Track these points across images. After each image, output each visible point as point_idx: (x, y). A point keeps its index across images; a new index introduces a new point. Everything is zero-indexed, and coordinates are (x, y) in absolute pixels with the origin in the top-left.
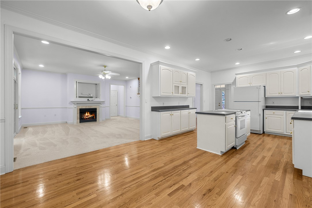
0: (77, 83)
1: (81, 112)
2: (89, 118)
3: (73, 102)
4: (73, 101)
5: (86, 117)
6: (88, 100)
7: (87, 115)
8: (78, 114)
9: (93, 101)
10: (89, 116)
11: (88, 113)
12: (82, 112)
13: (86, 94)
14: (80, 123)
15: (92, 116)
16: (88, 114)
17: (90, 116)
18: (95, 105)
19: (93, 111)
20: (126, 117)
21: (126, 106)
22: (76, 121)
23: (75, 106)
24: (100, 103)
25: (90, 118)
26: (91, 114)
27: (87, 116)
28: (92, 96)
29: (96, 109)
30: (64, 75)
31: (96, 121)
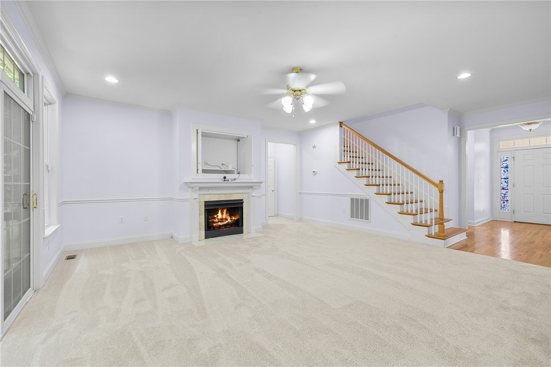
0: (200, 135)
1: (207, 209)
2: (225, 226)
3: (191, 185)
4: (191, 183)
5: (219, 223)
6: (225, 178)
7: (222, 216)
8: (201, 216)
9: (236, 181)
10: (226, 219)
11: (225, 211)
12: (211, 209)
13: (215, 164)
14: (205, 238)
15: (234, 218)
16: (222, 213)
17: (229, 218)
18: (240, 191)
19: (235, 208)
20: (300, 220)
21: (300, 193)
22: (198, 235)
23: (196, 196)
24: (251, 187)
25: (228, 224)
26: (231, 216)
27: (221, 220)
28: (230, 168)
29: (242, 203)
30: (167, 115)
31: (242, 232)
